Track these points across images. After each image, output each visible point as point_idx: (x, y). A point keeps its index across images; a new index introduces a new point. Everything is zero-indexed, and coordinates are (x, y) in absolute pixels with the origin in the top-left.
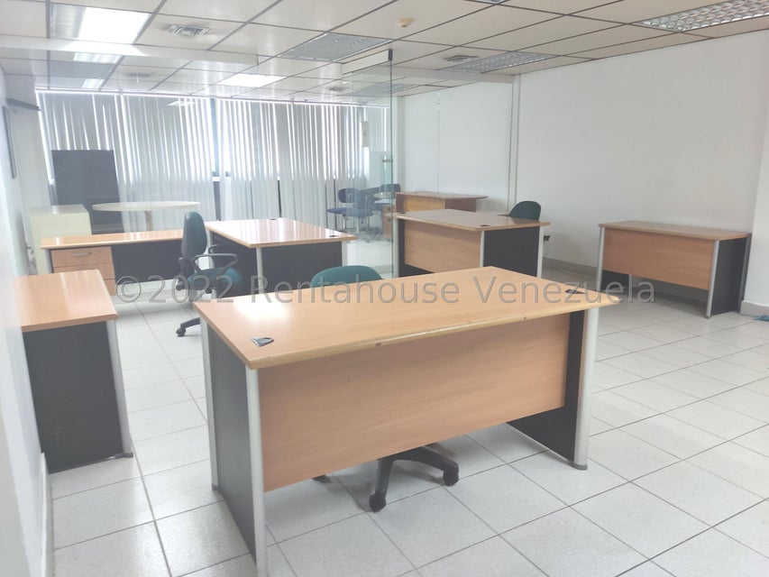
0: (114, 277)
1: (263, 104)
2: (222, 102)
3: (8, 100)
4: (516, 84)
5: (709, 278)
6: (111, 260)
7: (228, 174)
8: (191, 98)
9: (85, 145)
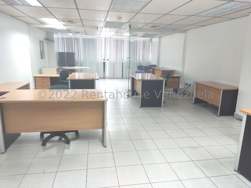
0: (50, 85)
1: (120, 40)
2: (107, 39)
3: (45, 39)
4: (186, 34)
5: (219, 103)
6: (50, 81)
7: (108, 60)
8: (99, 38)
9: (70, 51)
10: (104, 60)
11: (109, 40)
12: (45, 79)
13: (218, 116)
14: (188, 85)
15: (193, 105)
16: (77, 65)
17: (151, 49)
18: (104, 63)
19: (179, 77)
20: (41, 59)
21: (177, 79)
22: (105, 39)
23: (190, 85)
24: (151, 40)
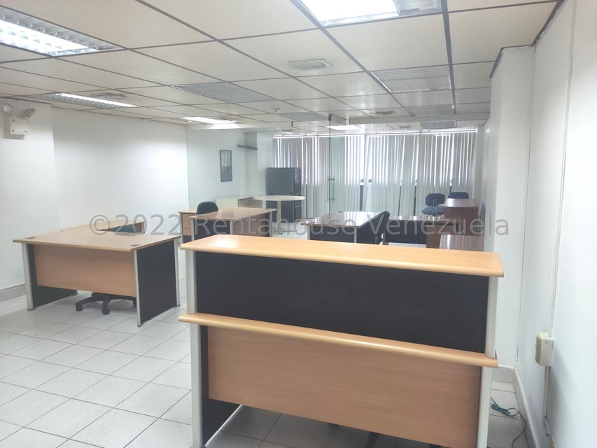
2: (370, 137)
3: (239, 146)
8: (352, 136)
10: (363, 181)
11: (373, 137)
18: (362, 187)
20: (222, 181)
22: (365, 136)
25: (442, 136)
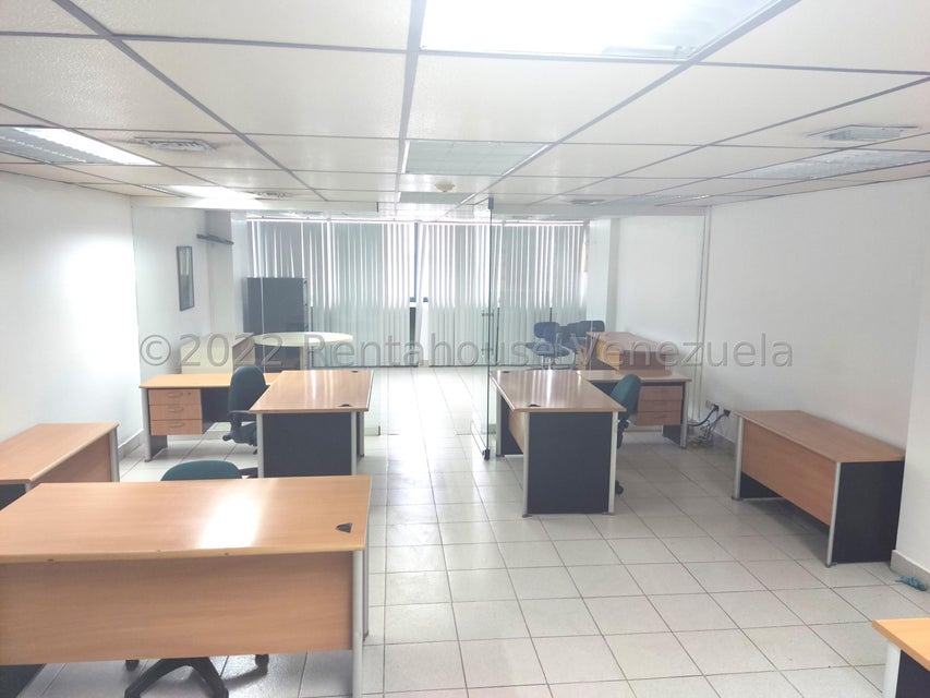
0: (201, 417)
1: (469, 227)
2: (425, 226)
3: (199, 236)
4: (708, 217)
5: (831, 510)
6: (200, 402)
7: (425, 300)
8: (394, 223)
9: (290, 272)
10: (413, 300)
11: (430, 227)
12: (182, 394)
13: (827, 566)
14: (721, 412)
15: (736, 502)
16: (316, 326)
17: (587, 257)
18: (413, 311)
19: (682, 384)
20: (181, 310)
21: (675, 391)
22: (416, 225)
23: (727, 413)
24: (586, 227)
25: (538, 226)
